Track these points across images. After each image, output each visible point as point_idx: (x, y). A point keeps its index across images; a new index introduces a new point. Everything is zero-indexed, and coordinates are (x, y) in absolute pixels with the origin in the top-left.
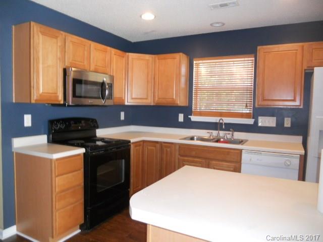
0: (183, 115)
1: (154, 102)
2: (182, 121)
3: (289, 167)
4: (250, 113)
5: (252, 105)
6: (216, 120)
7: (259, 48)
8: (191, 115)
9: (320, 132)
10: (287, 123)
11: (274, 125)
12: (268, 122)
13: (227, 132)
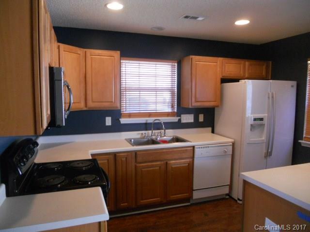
0: (110, 118)
1: (86, 107)
2: (110, 124)
3: (227, 154)
4: (175, 112)
5: (176, 105)
6: (147, 120)
7: (191, 56)
8: (120, 118)
9: (251, 125)
10: (201, 118)
11: (192, 121)
12: (188, 118)
13: (159, 131)
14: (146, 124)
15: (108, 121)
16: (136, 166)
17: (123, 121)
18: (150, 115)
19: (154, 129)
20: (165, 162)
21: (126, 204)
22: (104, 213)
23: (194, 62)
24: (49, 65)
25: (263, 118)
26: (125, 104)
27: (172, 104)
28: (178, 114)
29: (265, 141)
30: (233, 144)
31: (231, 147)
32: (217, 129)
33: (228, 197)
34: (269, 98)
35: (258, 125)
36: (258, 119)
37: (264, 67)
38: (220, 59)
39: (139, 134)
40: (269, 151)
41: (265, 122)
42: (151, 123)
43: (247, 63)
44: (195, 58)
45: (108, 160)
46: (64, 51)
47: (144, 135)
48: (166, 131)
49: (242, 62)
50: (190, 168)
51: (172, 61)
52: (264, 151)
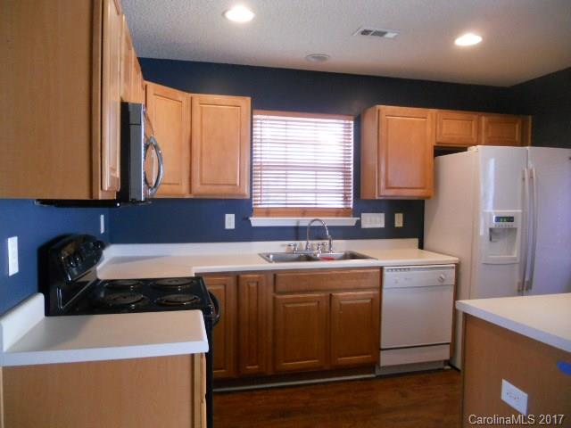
0: (233, 216)
1: (190, 193)
2: (233, 227)
3: (445, 283)
4: (350, 208)
5: (352, 195)
6: (298, 222)
7: (378, 107)
8: (251, 216)
9: (491, 230)
10: (399, 221)
11: (382, 225)
12: (374, 221)
13: (320, 242)
14: (297, 228)
15: (230, 221)
16: (274, 298)
17: (256, 221)
18: (304, 212)
19: (311, 239)
20: (328, 294)
21: (256, 367)
22: (201, 339)
23: (383, 117)
24: (121, 99)
25: (512, 218)
26: (259, 191)
27: (345, 194)
28: (356, 212)
29: (518, 261)
30: (458, 266)
31: (454, 271)
32: (428, 241)
33: (448, 367)
34: (524, 179)
35: (505, 229)
36: (503, 218)
37: (517, 126)
38: (432, 113)
39: (283, 245)
40: (527, 279)
41: (518, 224)
42: (305, 228)
43: (484, 119)
44: (386, 109)
45: (225, 286)
46: (155, 95)
47: (293, 248)
48: (334, 242)
49: (475, 116)
50: (375, 307)
51: (345, 117)
52: (517, 279)
